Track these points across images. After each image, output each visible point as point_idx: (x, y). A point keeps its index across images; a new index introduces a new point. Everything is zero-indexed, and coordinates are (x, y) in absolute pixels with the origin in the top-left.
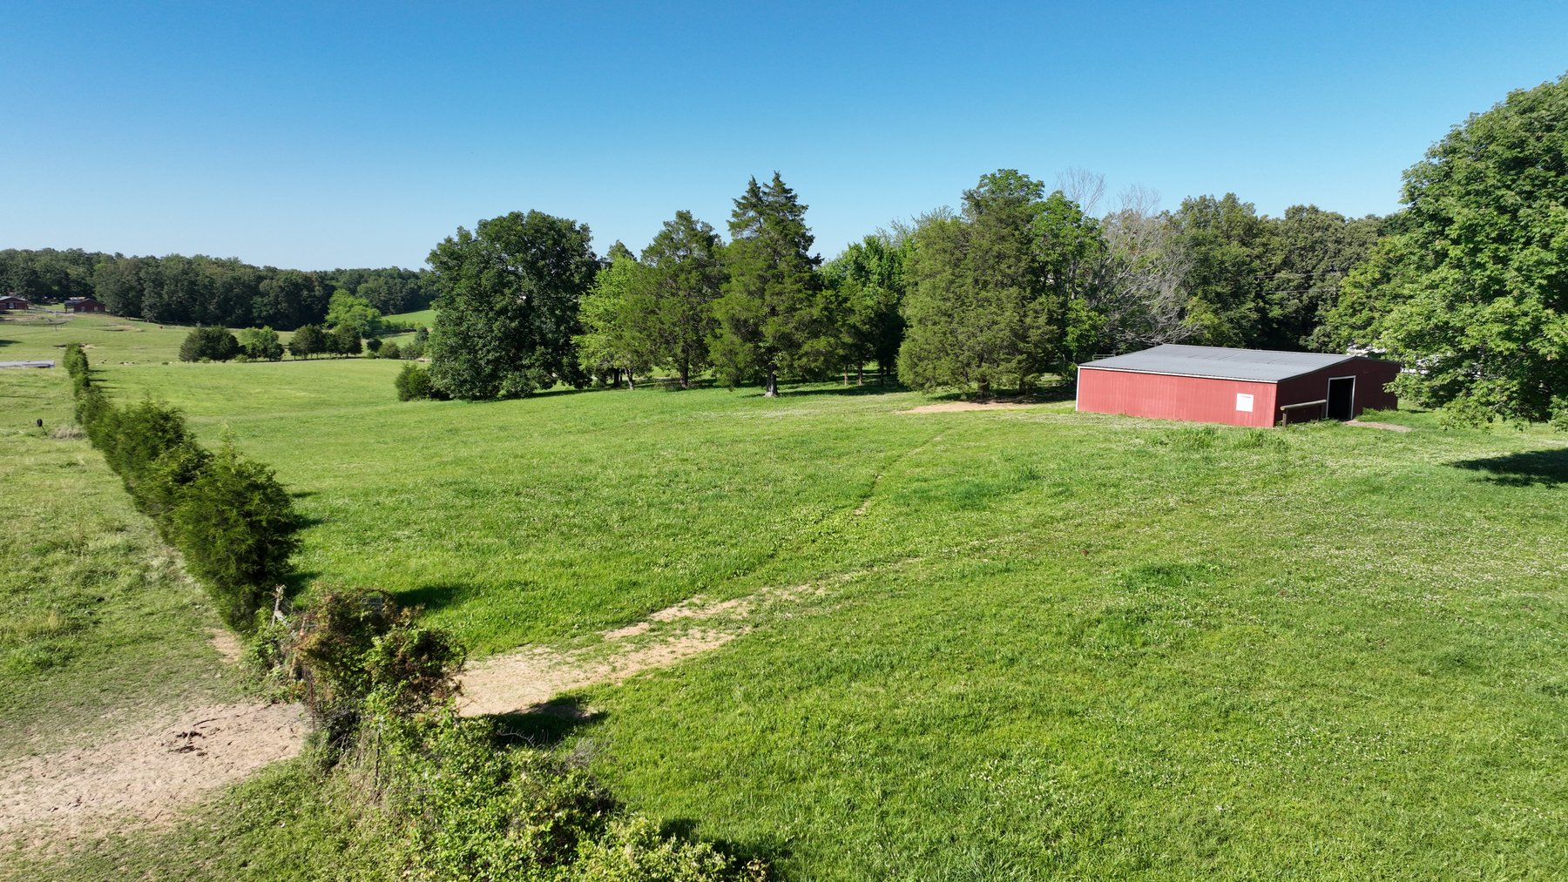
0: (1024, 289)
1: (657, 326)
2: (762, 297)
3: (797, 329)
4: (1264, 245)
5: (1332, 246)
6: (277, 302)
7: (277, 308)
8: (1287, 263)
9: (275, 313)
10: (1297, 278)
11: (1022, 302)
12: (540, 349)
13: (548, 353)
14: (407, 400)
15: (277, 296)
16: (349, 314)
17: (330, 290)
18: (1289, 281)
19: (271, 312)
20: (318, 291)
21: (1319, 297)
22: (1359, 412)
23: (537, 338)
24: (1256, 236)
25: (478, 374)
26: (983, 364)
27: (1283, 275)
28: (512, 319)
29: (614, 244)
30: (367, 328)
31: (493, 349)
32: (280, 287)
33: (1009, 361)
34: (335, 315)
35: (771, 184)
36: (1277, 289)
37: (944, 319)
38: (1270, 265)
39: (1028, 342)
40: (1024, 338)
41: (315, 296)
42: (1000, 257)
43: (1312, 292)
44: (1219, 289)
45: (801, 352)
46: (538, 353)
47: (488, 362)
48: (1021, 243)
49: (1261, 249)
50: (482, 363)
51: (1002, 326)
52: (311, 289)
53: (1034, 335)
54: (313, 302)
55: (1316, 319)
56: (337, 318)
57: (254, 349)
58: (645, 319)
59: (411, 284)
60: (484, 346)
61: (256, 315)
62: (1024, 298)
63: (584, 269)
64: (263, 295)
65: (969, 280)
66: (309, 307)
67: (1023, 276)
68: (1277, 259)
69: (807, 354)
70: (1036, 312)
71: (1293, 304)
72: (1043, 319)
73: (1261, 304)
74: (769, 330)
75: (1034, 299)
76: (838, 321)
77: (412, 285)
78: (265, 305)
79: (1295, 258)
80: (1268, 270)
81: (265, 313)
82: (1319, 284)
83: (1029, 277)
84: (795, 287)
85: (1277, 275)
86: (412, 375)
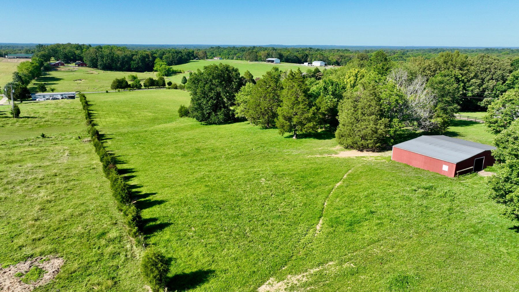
0: (377, 116)
1: (260, 111)
2: (293, 109)
3: (304, 120)
4: (468, 70)
5: (493, 70)
6: (138, 63)
7: (138, 65)
8: (476, 76)
9: (138, 67)
10: (479, 81)
11: (376, 122)
12: (223, 109)
13: (225, 111)
14: (182, 117)
15: (138, 61)
16: (160, 68)
17: (154, 58)
18: (476, 83)
20: (151, 59)
21: (485, 88)
22: (485, 167)
23: (222, 106)
24: (465, 67)
25: (204, 117)
26: (363, 140)
27: (474, 80)
28: (214, 100)
29: (246, 71)
30: (166, 73)
31: (209, 109)
32: (139, 58)
33: (371, 140)
34: (156, 68)
35: (297, 71)
36: (471, 86)
37: (350, 125)
38: (469, 77)
39: (377, 134)
40: (376, 132)
41: (150, 60)
42: (370, 106)
43: (484, 86)
44: (447, 99)
45: (305, 127)
46: (222, 111)
47: (207, 113)
48: (377, 101)
49: (466, 71)
50: (205, 113)
51: (369, 129)
52: (149, 58)
53: (380, 131)
54: (149, 62)
55: (485, 96)
56: (157, 69)
57: (133, 85)
58: (256, 108)
59: (180, 55)
60: (206, 108)
61: (132, 67)
62: (377, 119)
63: (237, 83)
64: (134, 61)
65: (360, 113)
66: (148, 64)
67: (377, 112)
68: (472, 75)
69: (306, 128)
70: (380, 124)
71: (476, 91)
72: (382, 127)
73: (465, 92)
74: (295, 120)
75: (381, 119)
76: (317, 118)
78: (135, 64)
79: (479, 74)
80: (469, 78)
81: (135, 67)
82: (487, 84)
83: (379, 112)
84: (303, 107)
85: (472, 81)
86: (183, 109)
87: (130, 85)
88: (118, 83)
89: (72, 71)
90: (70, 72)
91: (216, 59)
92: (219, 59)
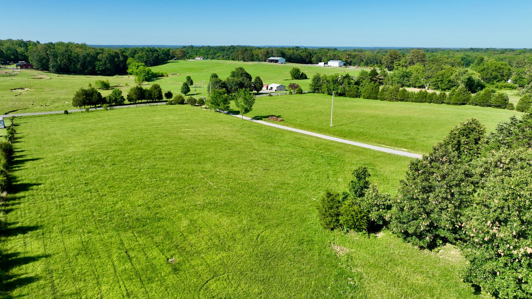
6: (105, 64)
7: (106, 67)
9: (105, 69)
15: (105, 61)
16: (138, 70)
17: (126, 58)
19: (103, 68)
20: (121, 58)
30: (147, 76)
32: (106, 57)
34: (131, 70)
41: (120, 61)
52: (118, 58)
54: (120, 63)
56: (133, 71)
57: (110, 99)
61: (97, 69)
64: (99, 61)
66: (118, 65)
77: (156, 55)
78: (101, 65)
81: (101, 69)
87: (105, 98)
88: (84, 97)
89: (10, 75)
90: (7, 76)
91: (198, 59)
92: (202, 59)
